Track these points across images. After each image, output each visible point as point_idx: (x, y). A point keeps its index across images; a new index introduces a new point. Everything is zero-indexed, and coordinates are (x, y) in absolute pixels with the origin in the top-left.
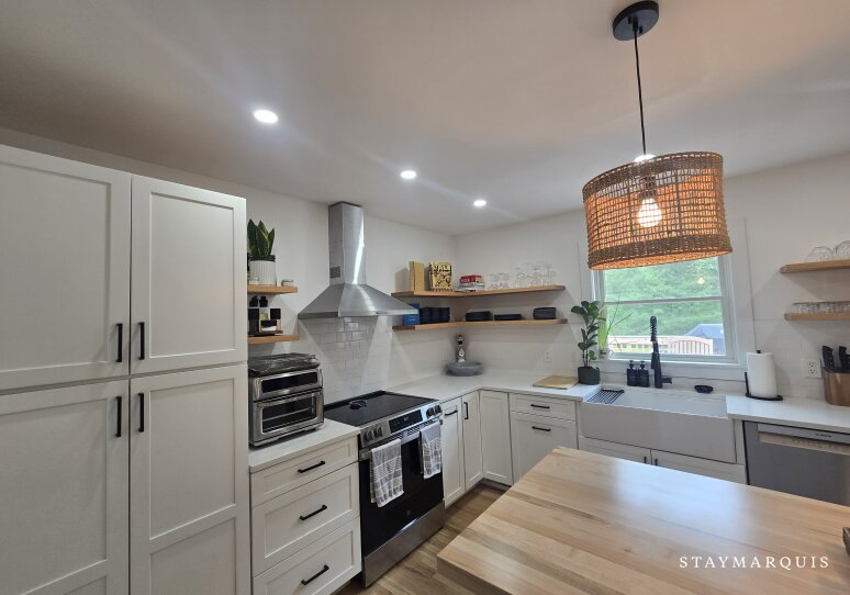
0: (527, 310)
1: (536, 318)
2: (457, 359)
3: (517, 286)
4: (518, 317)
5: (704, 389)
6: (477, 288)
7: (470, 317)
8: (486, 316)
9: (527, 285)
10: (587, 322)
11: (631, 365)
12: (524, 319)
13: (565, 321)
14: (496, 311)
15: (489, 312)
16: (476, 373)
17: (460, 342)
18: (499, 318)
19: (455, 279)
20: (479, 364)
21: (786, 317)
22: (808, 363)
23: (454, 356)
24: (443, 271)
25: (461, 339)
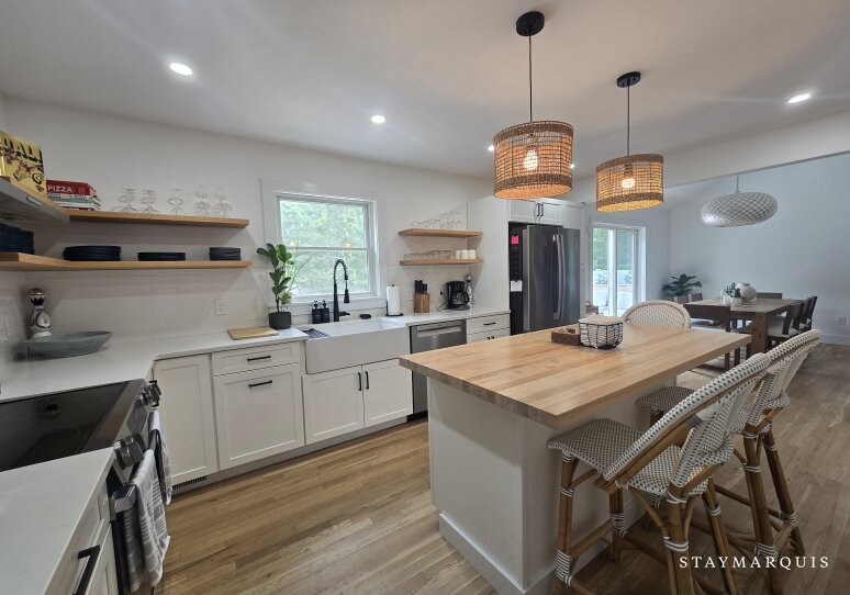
1: (214, 258)
2: (32, 332)
4: (178, 257)
5: (366, 317)
8: (114, 254)
10: (274, 265)
11: (316, 306)
15: (120, 248)
17: (38, 302)
18: (147, 258)
21: (402, 263)
22: (410, 291)
23: (20, 329)
24: (25, 156)
25: (39, 296)
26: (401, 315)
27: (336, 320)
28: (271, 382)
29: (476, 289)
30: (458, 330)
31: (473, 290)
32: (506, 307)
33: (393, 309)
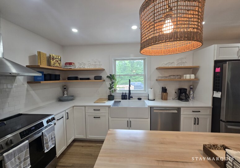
0: (92, 76)
1: (95, 79)
2: (64, 95)
3: (89, 68)
4: (88, 79)
5: (140, 99)
6: (72, 67)
7: (69, 79)
8: (76, 78)
9: (92, 67)
10: (111, 81)
11: (123, 94)
12: (91, 80)
13: (104, 81)
14: (80, 77)
15: (77, 77)
16: (72, 100)
17: (65, 88)
18: (81, 79)
19: (63, 63)
20: (73, 96)
21: (157, 80)
22: (159, 91)
23: (62, 94)
24: (57, 59)
25: (65, 87)
26: (154, 100)
27: (129, 99)
28: (100, 117)
29: (195, 92)
30: (176, 112)
31: (193, 93)
32: (210, 104)
33: (151, 98)
